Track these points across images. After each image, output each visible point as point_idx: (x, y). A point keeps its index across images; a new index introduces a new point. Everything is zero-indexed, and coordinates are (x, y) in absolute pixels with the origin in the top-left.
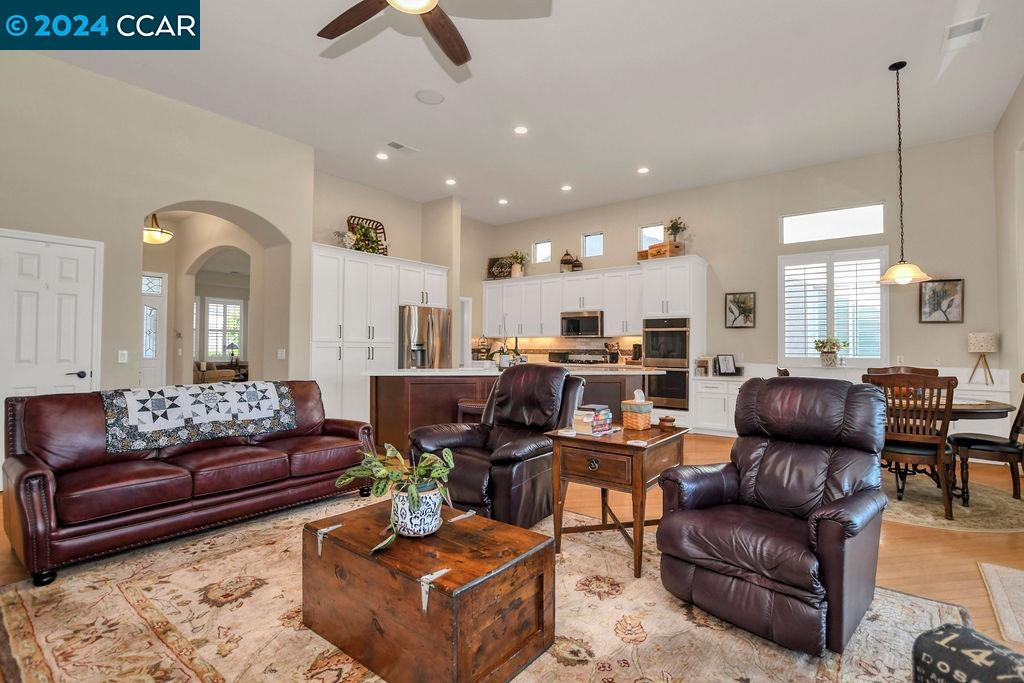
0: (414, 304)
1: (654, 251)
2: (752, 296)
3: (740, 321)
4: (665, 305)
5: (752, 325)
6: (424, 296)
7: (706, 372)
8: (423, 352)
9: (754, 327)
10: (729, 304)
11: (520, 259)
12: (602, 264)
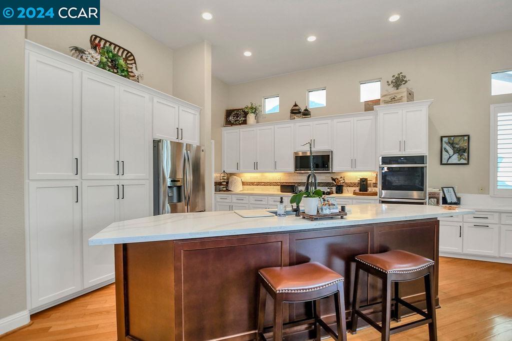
0: (168, 138)
1: (388, 98)
2: (466, 138)
3: (455, 159)
4: (402, 144)
5: (465, 162)
6: (179, 132)
7: (438, 203)
8: (179, 188)
9: (468, 164)
10: (444, 145)
11: (254, 110)
12: (326, 113)
